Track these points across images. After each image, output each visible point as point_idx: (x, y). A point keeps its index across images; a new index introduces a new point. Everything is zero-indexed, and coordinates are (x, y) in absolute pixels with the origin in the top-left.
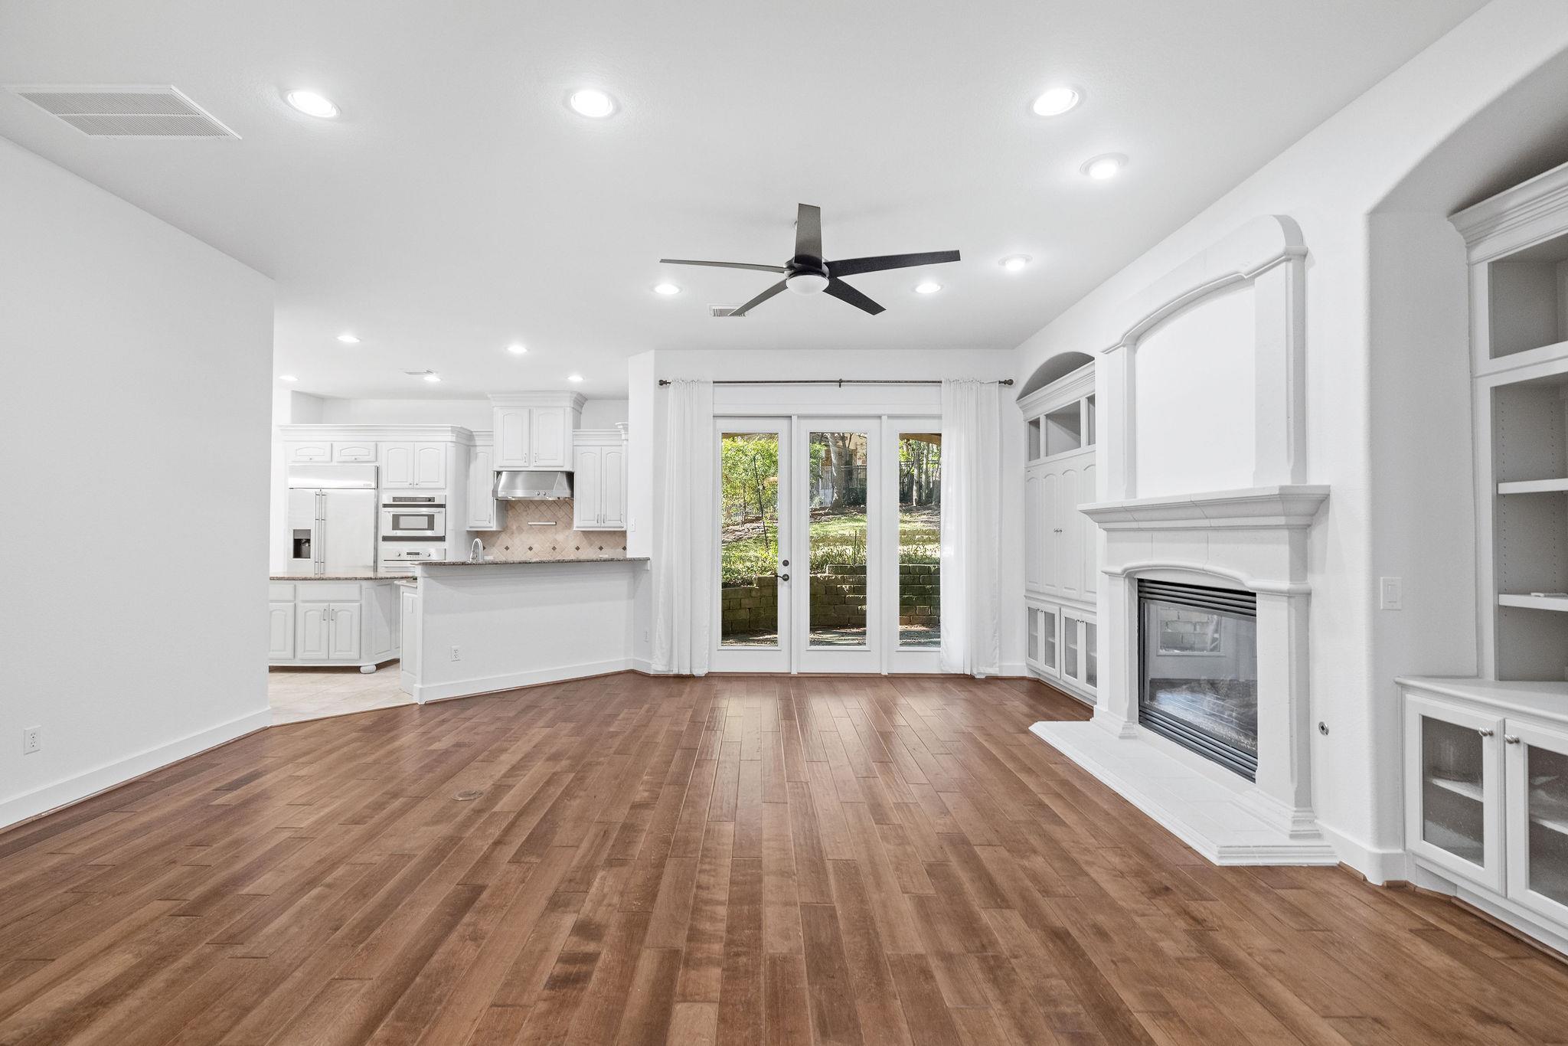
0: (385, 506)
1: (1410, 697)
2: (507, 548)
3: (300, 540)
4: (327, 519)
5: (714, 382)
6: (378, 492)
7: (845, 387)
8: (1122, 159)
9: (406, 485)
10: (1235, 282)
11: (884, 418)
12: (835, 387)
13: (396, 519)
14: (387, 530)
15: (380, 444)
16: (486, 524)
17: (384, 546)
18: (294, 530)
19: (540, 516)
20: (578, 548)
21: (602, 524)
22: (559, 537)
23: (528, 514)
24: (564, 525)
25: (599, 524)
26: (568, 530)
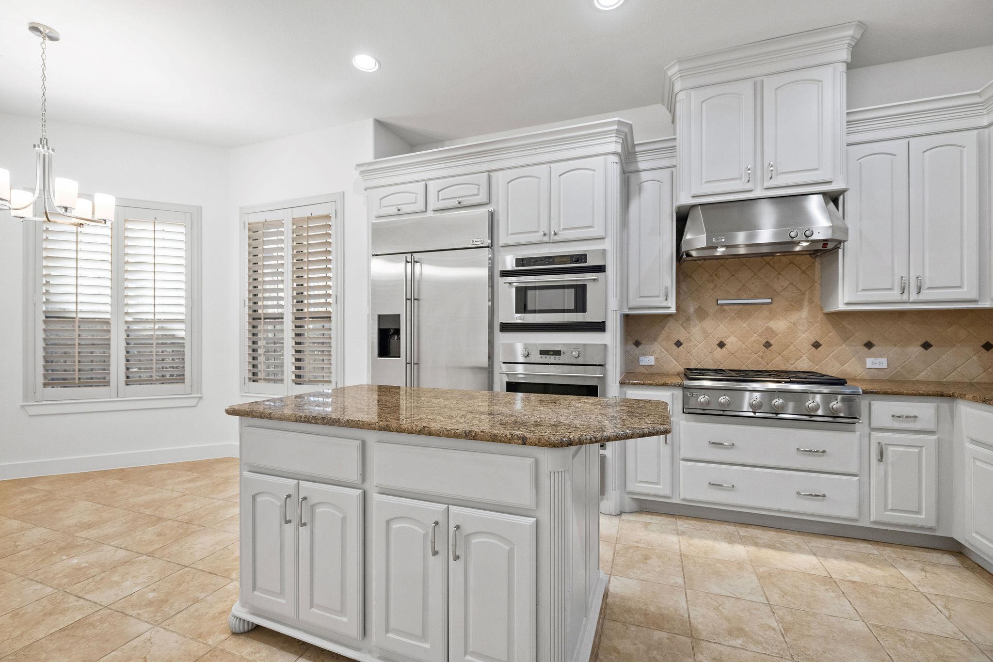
0: (505, 274)
2: (678, 344)
3: (387, 330)
4: (421, 297)
6: (493, 254)
9: (538, 237)
13: (522, 293)
14: (509, 313)
15: (493, 174)
16: (659, 302)
17: (503, 339)
18: (379, 316)
19: (740, 290)
20: (817, 345)
21: (914, 297)
22: (780, 325)
23: (716, 286)
24: (795, 304)
25: (905, 297)
26: (804, 313)
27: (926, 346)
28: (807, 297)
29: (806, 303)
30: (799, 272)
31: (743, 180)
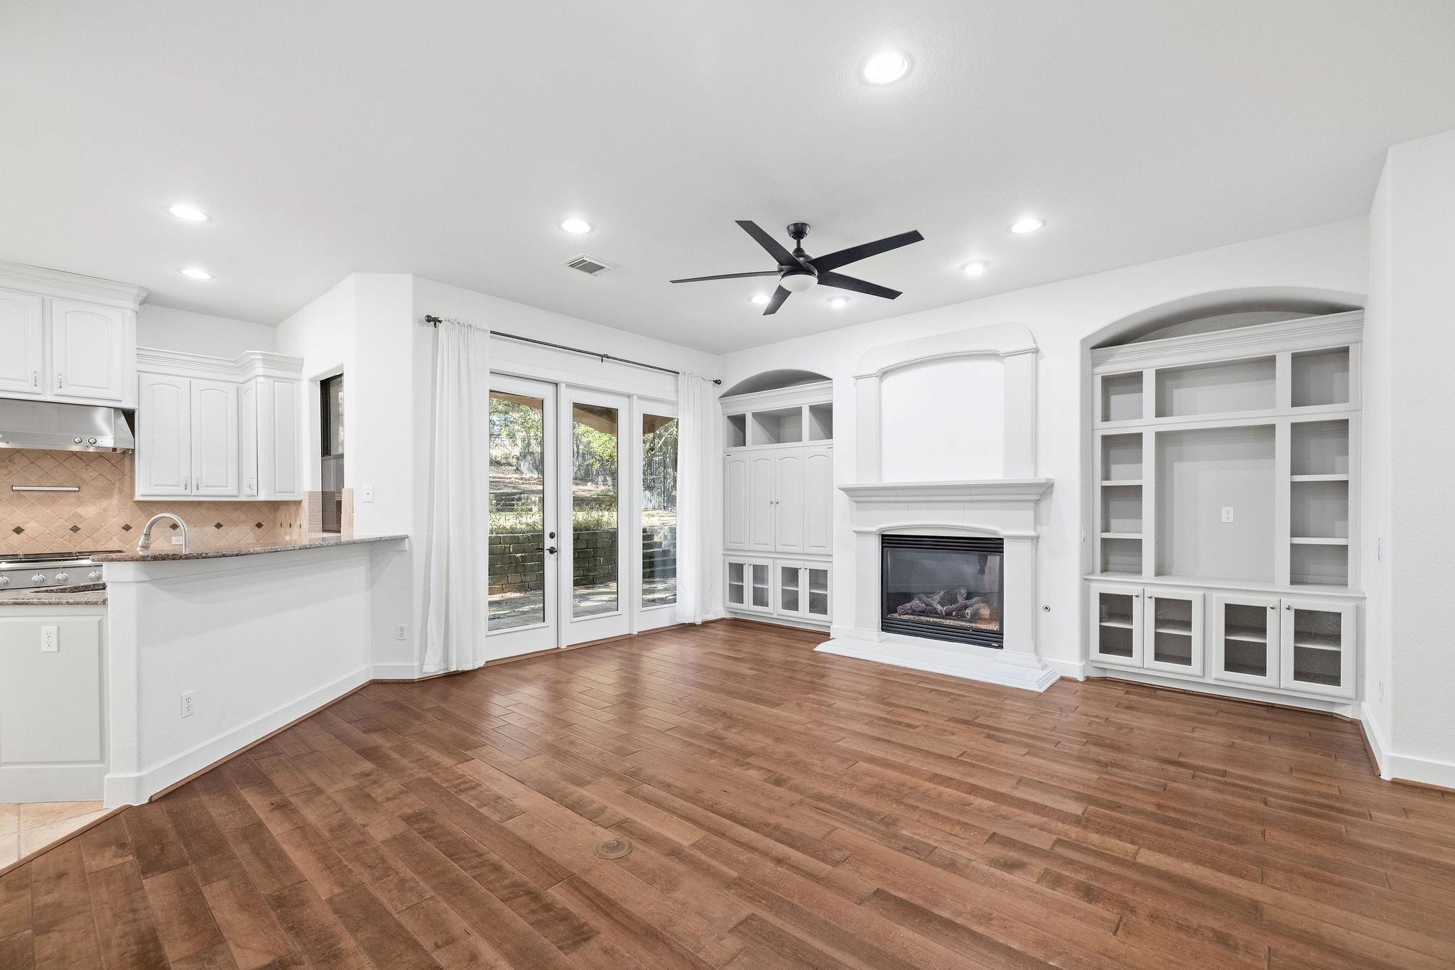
1: (1093, 585)
5: (492, 332)
7: (607, 364)
8: (986, 263)
10: (993, 355)
11: (635, 398)
12: (597, 361)
19: (42, 477)
20: (127, 528)
21: (195, 492)
22: (89, 511)
23: (10, 472)
24: (106, 493)
25: (188, 492)
26: (115, 500)
27: (219, 526)
28: (117, 488)
29: (116, 491)
30: (109, 465)
31: (30, 383)
